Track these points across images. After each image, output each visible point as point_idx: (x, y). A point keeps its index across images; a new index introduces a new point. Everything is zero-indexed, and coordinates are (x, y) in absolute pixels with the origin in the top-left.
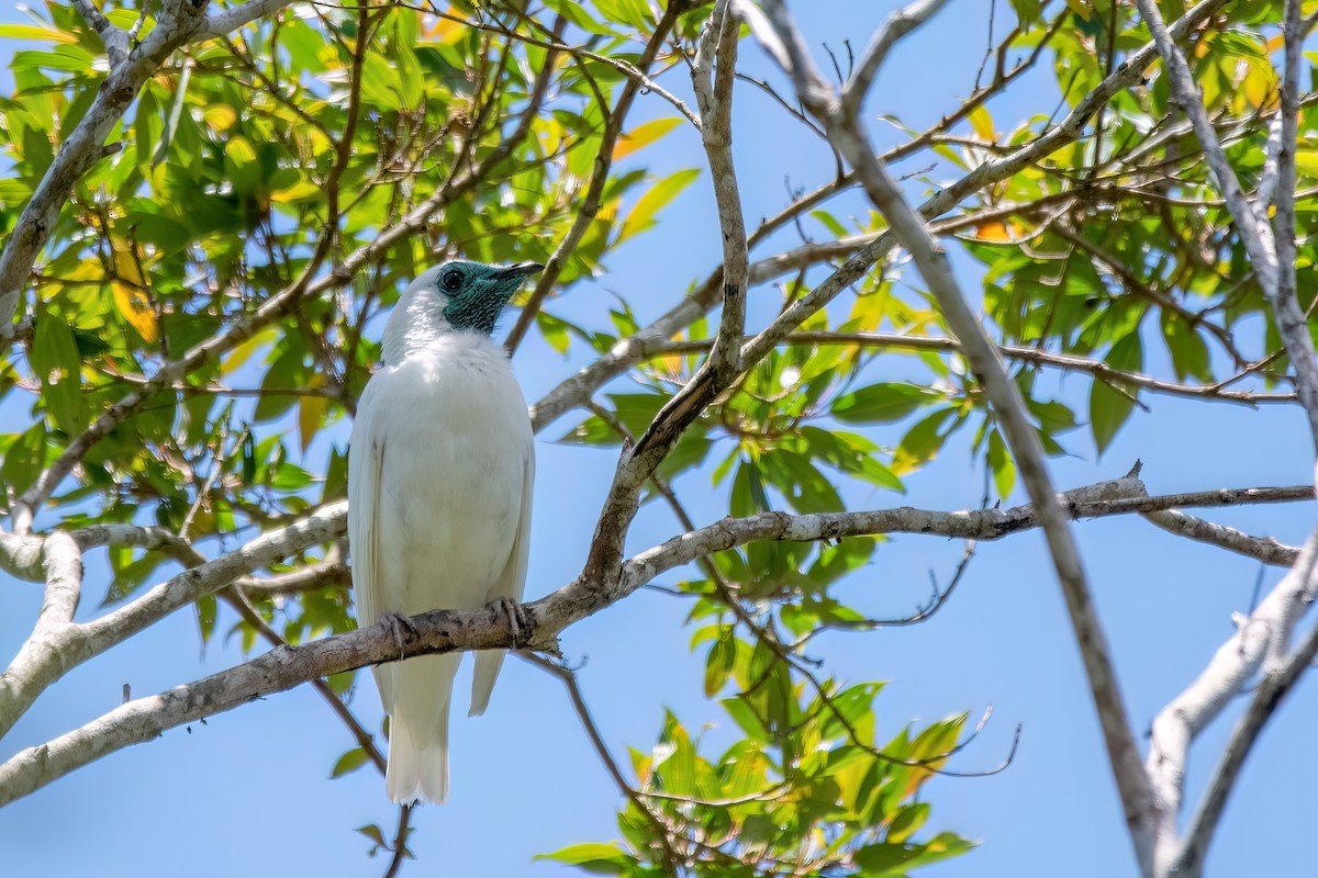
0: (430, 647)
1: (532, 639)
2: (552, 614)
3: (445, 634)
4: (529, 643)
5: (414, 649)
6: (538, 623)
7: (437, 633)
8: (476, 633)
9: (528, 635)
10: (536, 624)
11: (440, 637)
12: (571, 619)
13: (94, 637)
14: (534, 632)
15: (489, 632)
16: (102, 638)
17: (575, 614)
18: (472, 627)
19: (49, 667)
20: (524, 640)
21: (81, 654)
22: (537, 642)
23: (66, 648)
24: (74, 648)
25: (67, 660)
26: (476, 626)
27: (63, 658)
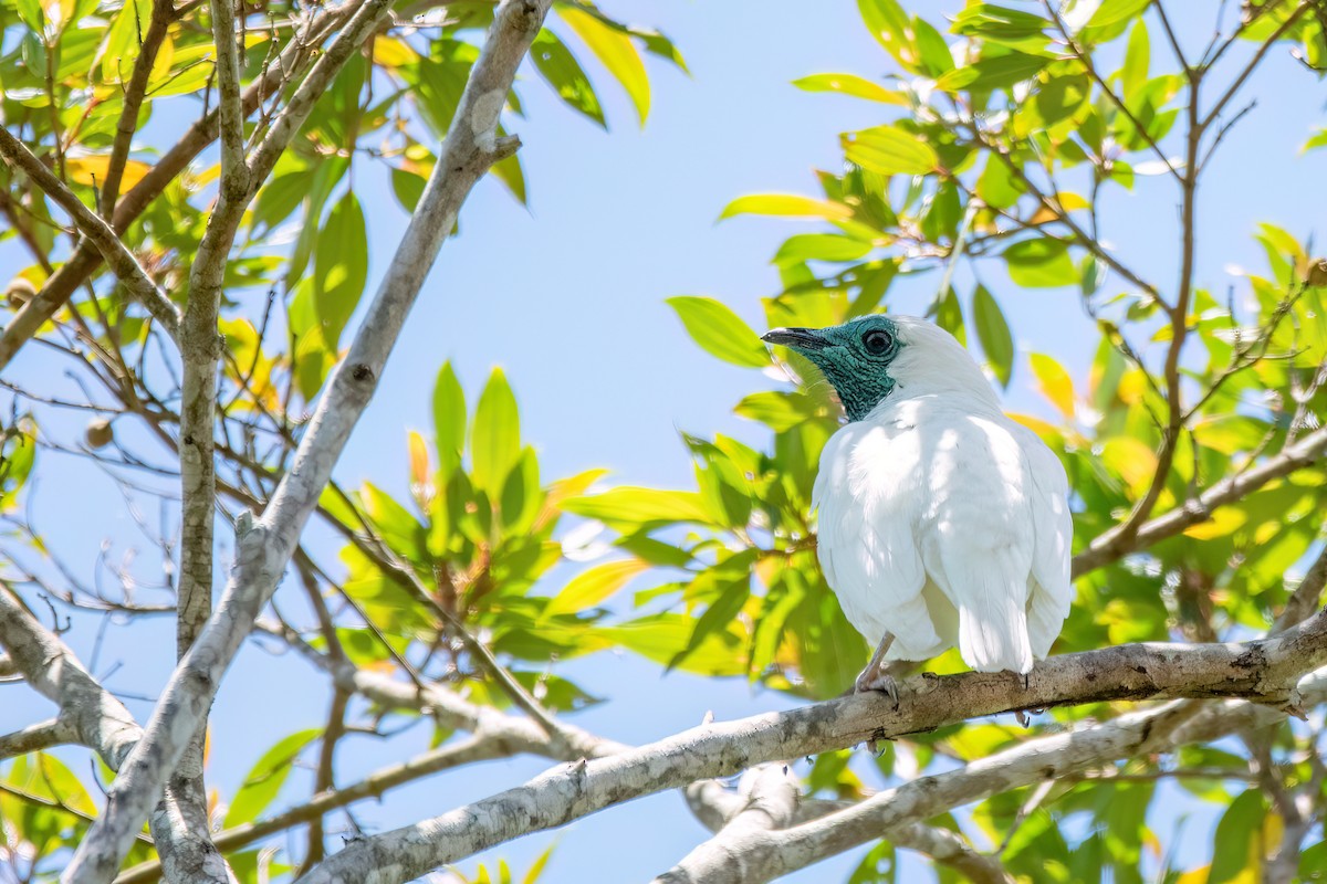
0: (1121, 687)
1: (1260, 685)
2: (1287, 652)
3: (1142, 670)
4: (1257, 690)
5: (1100, 688)
6: (1268, 662)
7: (1130, 668)
8: (1184, 671)
9: (1254, 677)
10: (1265, 665)
11: (1135, 675)
12: (1313, 660)
13: (787, 845)
14: (1262, 675)
15: (1202, 671)
16: (799, 847)
17: (1318, 652)
18: (1178, 664)
19: (721, 873)
20: (1249, 686)
21: (768, 865)
22: (1268, 688)
23: (748, 855)
24: (758, 855)
25: (749, 869)
26: (1183, 663)
27: (743, 870)
